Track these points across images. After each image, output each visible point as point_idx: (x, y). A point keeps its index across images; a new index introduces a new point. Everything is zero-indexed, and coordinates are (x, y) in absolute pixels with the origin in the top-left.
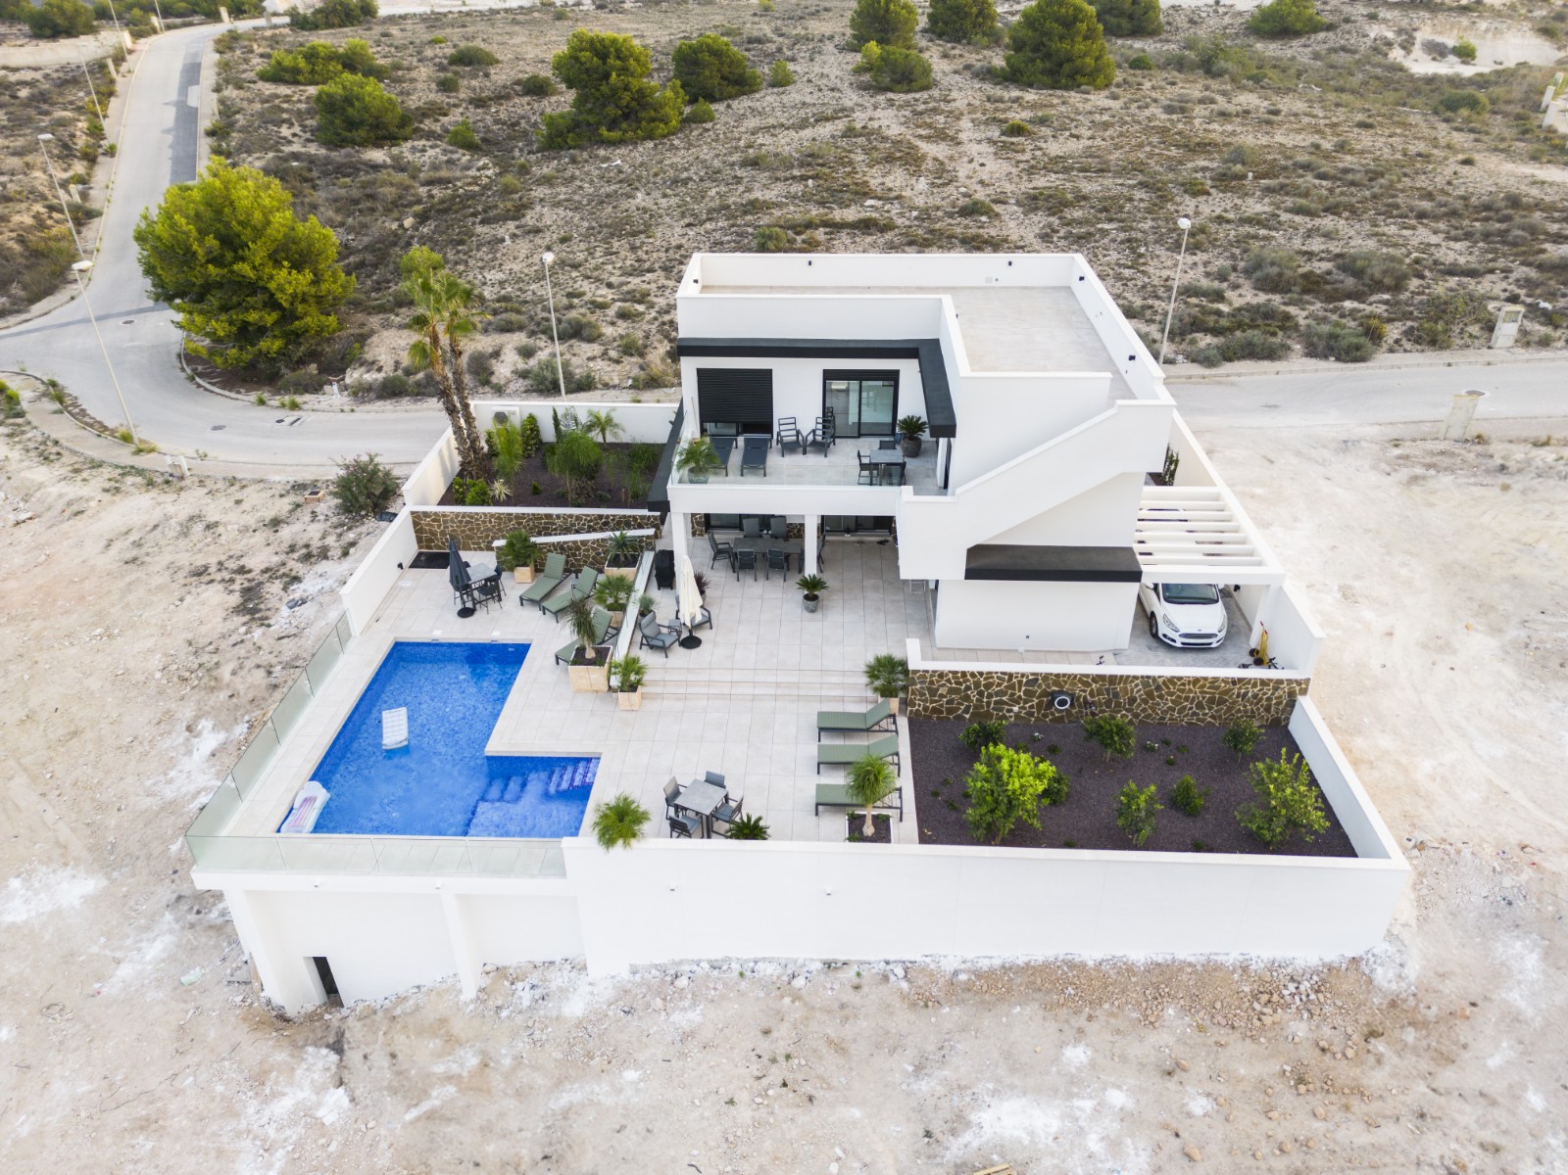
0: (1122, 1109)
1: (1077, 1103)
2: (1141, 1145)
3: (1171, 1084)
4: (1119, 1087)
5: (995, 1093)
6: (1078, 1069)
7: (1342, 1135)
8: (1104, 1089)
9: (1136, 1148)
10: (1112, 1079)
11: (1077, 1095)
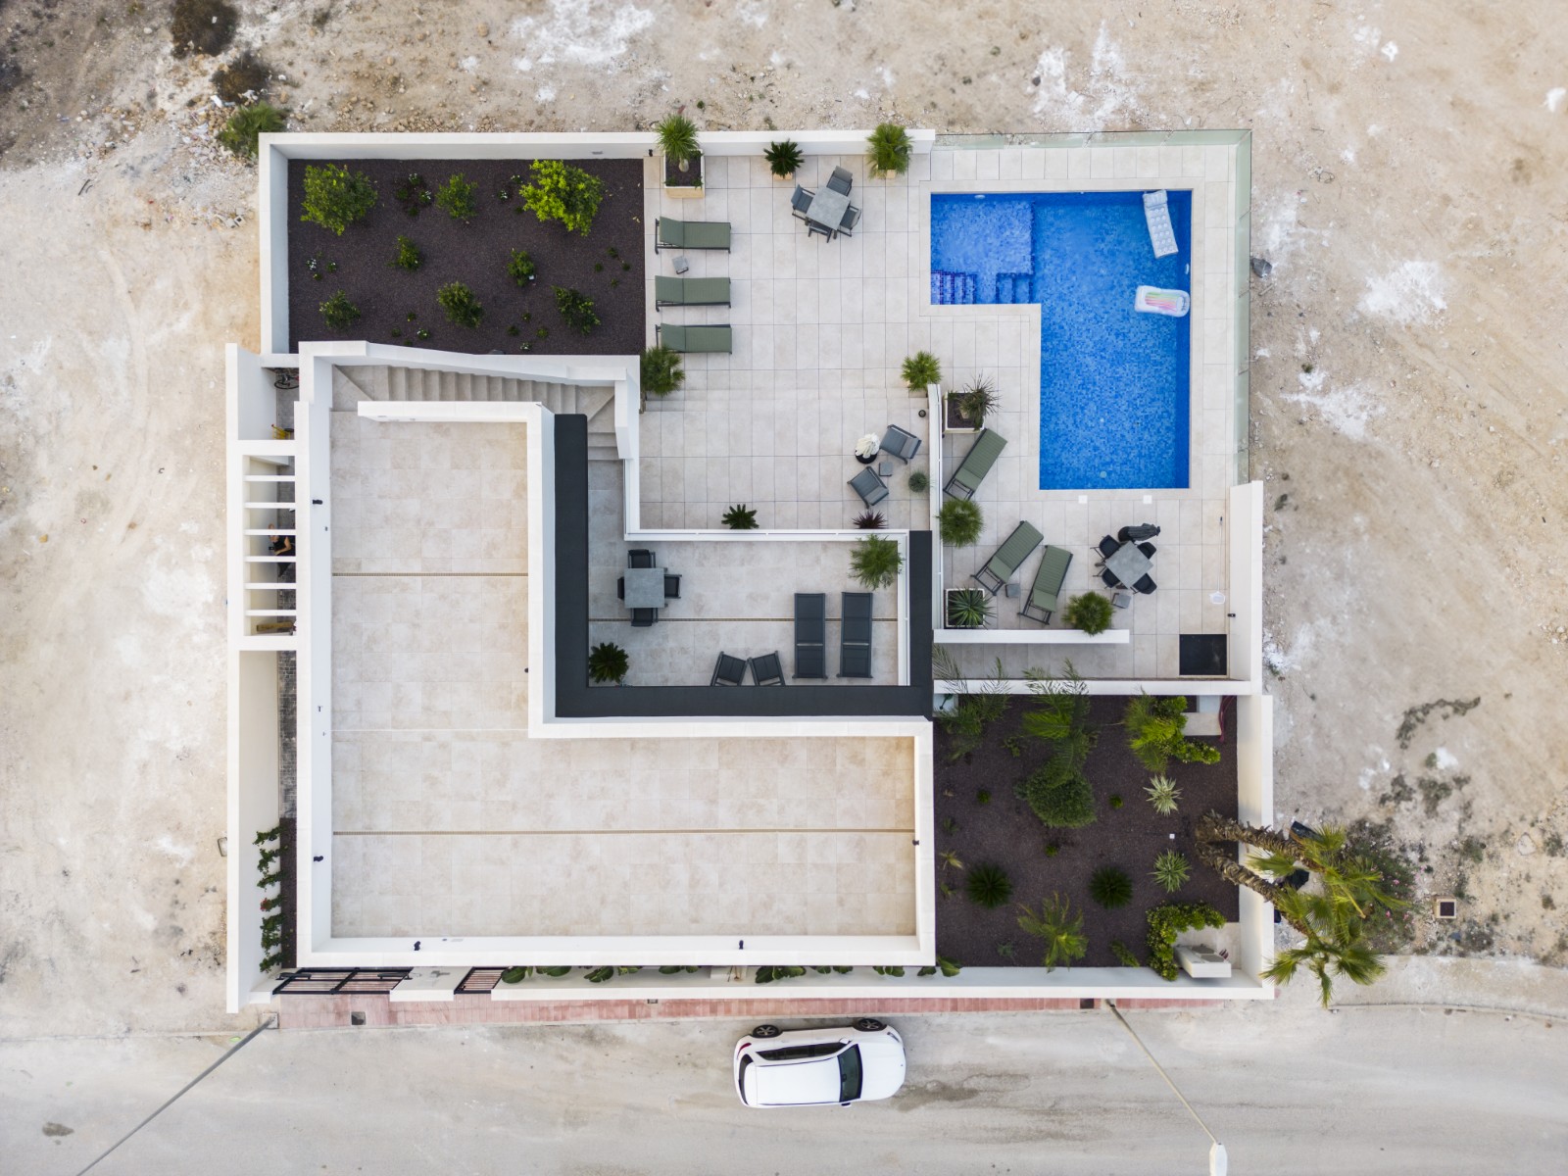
0: (523, 57)
1: (551, 60)
2: (516, 34)
3: (485, 76)
4: (521, 72)
5: (607, 67)
6: (546, 84)
7: (382, 47)
8: (532, 70)
9: (519, 32)
10: (524, 78)
11: (551, 65)
